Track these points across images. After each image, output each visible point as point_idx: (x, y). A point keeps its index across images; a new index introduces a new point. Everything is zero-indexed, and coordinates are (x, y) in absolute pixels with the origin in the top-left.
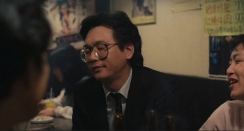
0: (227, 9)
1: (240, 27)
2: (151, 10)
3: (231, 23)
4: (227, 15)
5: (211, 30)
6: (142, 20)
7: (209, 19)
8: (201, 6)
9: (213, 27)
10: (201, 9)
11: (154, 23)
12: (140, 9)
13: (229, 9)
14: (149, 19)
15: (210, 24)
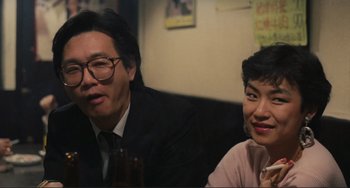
0: (282, 7)
1: (299, 34)
2: (189, 7)
3: (287, 28)
4: (283, 17)
5: (263, 37)
6: (178, 21)
7: (260, 22)
8: (250, 2)
9: (266, 33)
10: (249, 8)
11: (193, 26)
12: (176, 7)
13: (286, 8)
14: (186, 20)
15: (261, 29)
